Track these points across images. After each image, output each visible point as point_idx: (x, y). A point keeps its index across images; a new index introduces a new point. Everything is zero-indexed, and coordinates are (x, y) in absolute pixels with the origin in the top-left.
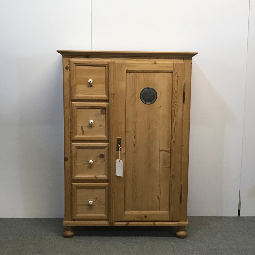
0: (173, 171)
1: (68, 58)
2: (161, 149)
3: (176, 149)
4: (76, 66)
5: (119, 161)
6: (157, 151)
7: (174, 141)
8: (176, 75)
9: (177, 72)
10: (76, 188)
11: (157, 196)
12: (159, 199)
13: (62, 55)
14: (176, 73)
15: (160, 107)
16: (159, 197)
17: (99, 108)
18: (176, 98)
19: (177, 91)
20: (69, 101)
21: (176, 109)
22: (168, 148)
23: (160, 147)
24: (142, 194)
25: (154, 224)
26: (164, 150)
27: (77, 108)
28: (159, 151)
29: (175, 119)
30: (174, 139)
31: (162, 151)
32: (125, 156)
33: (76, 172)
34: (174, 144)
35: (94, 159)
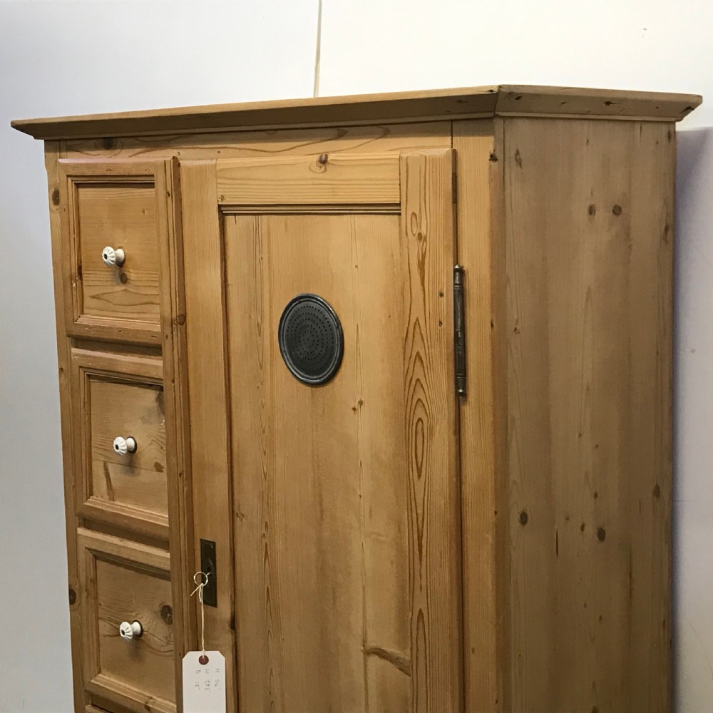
1: (58, 154)
2: (373, 642)
3: (431, 661)
4: (78, 186)
5: (204, 661)
6: (356, 649)
8: (416, 231)
9: (417, 213)
13: (42, 142)
14: (414, 214)
15: (357, 405)
17: (151, 385)
18: (418, 363)
19: (422, 322)
20: (68, 344)
21: (420, 423)
22: (401, 644)
23: (365, 631)
26: (381, 653)
27: (88, 375)
28: (362, 654)
29: (420, 485)
30: (421, 604)
31: (374, 653)
32: (230, 635)
33: (98, 665)
34: (421, 632)
35: (144, 619)
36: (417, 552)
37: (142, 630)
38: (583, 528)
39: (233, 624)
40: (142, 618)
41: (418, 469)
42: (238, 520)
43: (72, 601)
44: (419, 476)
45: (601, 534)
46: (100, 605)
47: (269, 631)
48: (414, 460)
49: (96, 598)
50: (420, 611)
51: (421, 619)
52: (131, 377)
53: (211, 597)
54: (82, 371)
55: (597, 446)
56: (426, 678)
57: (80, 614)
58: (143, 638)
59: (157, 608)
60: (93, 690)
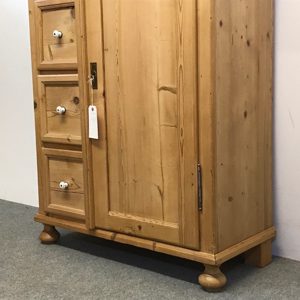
0: (182, 136)
2: (161, 84)
3: (185, 84)
5: (93, 110)
7: (181, 65)
10: (46, 157)
11: (158, 188)
12: (162, 194)
16: (162, 190)
17: (68, 7)
22: (173, 82)
23: (158, 81)
24: (134, 181)
25: (154, 247)
26: (164, 88)
27: (41, 10)
28: (157, 91)
29: (180, 15)
30: (181, 62)
31: (161, 89)
32: (103, 99)
33: (47, 129)
34: (181, 74)
35: (66, 105)
36: (179, 42)
37: (66, 110)
38: (242, 37)
39: (104, 94)
40: (65, 105)
41: (180, 8)
42: (105, 52)
43: (35, 107)
44: (181, 10)
45: (248, 43)
46: (48, 105)
47: (119, 93)
48: (178, 5)
49: (46, 103)
50: (181, 66)
51: (181, 69)
52: (60, 5)
53: (95, 86)
54: (39, 9)
55: (247, 7)
56: (183, 91)
57: (39, 112)
58: (66, 113)
59: (72, 99)
60: (44, 140)
